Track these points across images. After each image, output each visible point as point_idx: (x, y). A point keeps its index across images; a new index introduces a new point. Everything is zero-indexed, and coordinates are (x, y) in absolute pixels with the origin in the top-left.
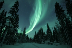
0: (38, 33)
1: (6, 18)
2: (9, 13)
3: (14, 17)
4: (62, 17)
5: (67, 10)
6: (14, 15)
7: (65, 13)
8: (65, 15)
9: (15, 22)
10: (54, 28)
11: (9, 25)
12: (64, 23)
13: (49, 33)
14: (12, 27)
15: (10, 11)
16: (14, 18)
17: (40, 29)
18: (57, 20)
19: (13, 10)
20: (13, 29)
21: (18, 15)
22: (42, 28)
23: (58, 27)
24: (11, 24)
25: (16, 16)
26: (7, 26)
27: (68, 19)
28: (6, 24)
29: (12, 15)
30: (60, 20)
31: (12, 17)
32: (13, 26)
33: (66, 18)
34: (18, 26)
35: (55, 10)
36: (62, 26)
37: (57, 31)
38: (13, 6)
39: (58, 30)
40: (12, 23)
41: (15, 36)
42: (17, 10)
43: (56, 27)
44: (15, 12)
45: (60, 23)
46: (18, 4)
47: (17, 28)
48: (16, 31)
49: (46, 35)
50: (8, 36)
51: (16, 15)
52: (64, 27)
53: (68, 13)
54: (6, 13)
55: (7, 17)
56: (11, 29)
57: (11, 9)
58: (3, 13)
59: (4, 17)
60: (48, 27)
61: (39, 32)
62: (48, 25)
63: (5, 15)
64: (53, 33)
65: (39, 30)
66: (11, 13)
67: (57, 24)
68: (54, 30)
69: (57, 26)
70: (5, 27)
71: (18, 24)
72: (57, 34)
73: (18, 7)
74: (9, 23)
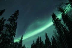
0: (36, 43)
1: (4, 26)
2: (8, 20)
3: (12, 24)
4: (59, 26)
5: (64, 20)
6: (13, 23)
7: (61, 23)
8: (62, 24)
9: (12, 30)
10: (53, 37)
11: (6, 33)
12: (62, 32)
13: (48, 42)
14: (8, 35)
15: (9, 19)
16: (12, 26)
17: (38, 38)
18: (55, 29)
19: (12, 18)
20: (9, 37)
21: (17, 23)
22: (40, 37)
23: (57, 37)
24: (7, 32)
25: (14, 24)
26: (3, 34)
27: (66, 28)
28: (2, 32)
29: (11, 23)
30: (57, 29)
31: (10, 24)
32: (10, 34)
33: (63, 27)
34: (15, 34)
35: (53, 20)
36: (60, 35)
37: (55, 41)
38: (13, 15)
39: (57, 40)
40: (9, 31)
41: (10, 45)
42: (16, 18)
43: (54, 36)
44: (14, 20)
45: (58, 32)
46: (18, 13)
47: (13, 36)
48: (12, 39)
49: (44, 45)
50: (2, 45)
51: (14, 22)
52: (63, 37)
53: (64, 23)
54: (5, 20)
55: (5, 24)
56: (7, 37)
57: (11, 17)
58: (1, 20)
59: (2, 24)
60: (47, 36)
61: (37, 41)
62: (46, 34)
63: (3, 23)
64: (51, 43)
65: (37, 40)
66: (9, 21)
67: (55, 33)
68: (53, 39)
69: (56, 35)
70: (1, 34)
71: (15, 32)
72: (56, 44)
73: (17, 16)
74: (6, 31)
